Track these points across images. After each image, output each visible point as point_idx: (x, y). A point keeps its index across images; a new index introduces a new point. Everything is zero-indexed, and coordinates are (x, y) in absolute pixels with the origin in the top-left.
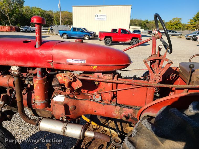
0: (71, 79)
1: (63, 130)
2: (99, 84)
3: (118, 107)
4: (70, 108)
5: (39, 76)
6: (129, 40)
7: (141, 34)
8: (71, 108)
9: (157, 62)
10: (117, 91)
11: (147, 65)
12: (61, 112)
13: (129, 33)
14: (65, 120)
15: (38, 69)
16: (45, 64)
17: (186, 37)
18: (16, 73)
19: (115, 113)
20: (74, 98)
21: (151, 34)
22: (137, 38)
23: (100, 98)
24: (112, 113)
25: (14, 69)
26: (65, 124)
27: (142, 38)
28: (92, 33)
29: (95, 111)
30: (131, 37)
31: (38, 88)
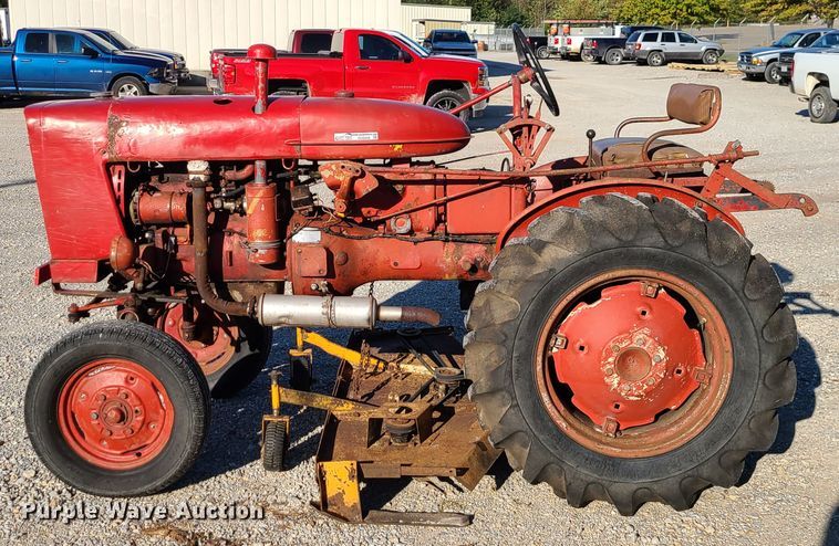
0: (357, 171)
1: (325, 310)
2: (404, 190)
3: (451, 246)
4: (335, 258)
5: (259, 180)
6: (414, 96)
7: (481, 56)
8: (337, 258)
9: (525, 130)
10: (444, 204)
11: (505, 139)
12: (318, 267)
13: (409, 57)
14: (324, 289)
15: (260, 165)
16: (282, 149)
17: (744, 67)
18: (202, 178)
19: (444, 262)
20: (340, 235)
21: (545, 55)
22: (457, 85)
23: (408, 225)
24: (436, 261)
25: (198, 168)
26: (328, 298)
27: (489, 79)
28: (164, 64)
29: (396, 264)
30: (422, 76)
31: (263, 209)
